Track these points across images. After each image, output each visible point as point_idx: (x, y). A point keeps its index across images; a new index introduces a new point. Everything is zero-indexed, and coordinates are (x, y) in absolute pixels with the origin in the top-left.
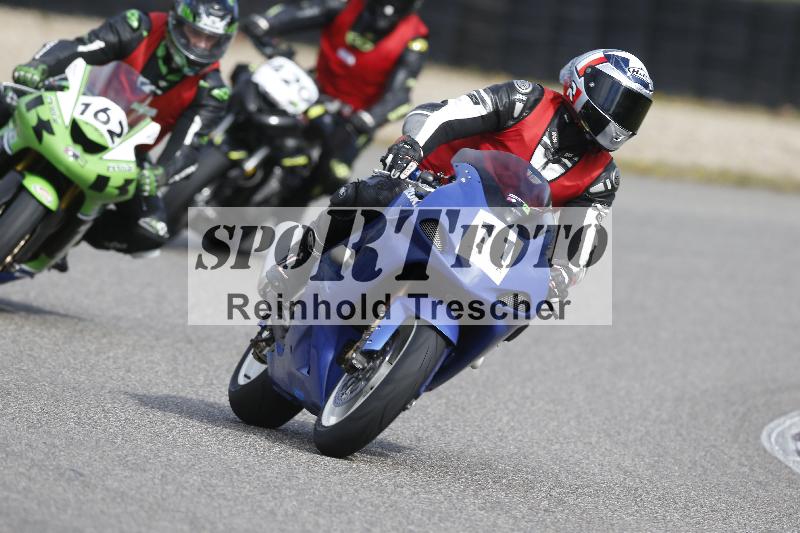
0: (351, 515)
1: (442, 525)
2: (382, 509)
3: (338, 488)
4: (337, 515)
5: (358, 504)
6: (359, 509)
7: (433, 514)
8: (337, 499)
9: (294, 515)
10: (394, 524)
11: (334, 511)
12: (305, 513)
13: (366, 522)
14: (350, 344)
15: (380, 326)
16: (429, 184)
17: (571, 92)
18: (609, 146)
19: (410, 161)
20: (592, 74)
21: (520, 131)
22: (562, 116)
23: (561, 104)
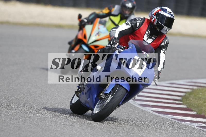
0: (19, 120)
1: (43, 122)
2: (27, 118)
3: (15, 113)
4: (16, 120)
5: (21, 117)
6: (21, 119)
7: (40, 119)
8: (15, 116)
9: (5, 121)
10: (30, 122)
11: (15, 119)
12: (7, 120)
13: (23, 122)
14: (101, 92)
15: (109, 87)
16: (122, 49)
17: (153, 20)
18: (165, 33)
19: (117, 43)
20: (158, 14)
21: (139, 31)
22: (150, 26)
23: (150, 23)
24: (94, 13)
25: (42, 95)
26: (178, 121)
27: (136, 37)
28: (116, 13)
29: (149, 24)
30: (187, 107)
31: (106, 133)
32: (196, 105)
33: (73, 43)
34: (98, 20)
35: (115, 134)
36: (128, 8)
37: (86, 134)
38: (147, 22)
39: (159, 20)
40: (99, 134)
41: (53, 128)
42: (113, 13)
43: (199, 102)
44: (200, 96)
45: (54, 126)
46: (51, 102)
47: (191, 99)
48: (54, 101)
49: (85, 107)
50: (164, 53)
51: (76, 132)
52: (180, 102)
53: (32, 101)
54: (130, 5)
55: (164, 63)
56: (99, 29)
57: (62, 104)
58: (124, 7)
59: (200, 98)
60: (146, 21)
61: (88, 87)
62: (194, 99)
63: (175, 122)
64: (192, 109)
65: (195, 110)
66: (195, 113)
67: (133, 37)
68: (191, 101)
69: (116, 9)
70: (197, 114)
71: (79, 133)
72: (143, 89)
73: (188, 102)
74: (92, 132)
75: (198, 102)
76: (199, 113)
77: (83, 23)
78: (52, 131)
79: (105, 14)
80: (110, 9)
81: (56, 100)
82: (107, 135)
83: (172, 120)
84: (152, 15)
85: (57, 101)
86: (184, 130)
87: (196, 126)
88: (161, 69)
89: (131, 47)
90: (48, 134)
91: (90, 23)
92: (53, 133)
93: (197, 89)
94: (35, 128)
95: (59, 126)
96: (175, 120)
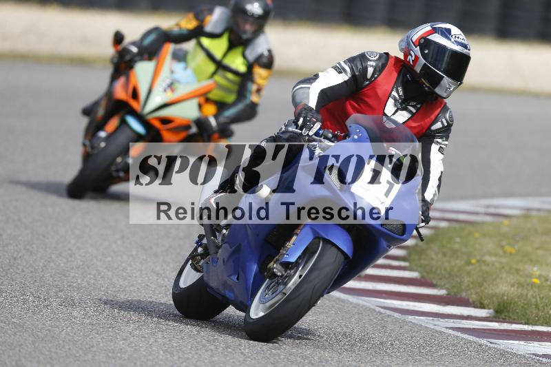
14: (270, 258)
15: (294, 244)
16: (330, 140)
17: (411, 59)
18: (444, 95)
19: (315, 122)
20: (425, 43)
21: (374, 89)
22: (404, 76)
23: (403, 67)
24: (156, 29)
25: (34, 246)
26: (397, 315)
27: (363, 107)
28: (218, 30)
29: (401, 71)
30: (422, 277)
31: (204, 346)
32: (445, 269)
33: (101, 112)
34: (170, 48)
35: (230, 350)
36: (252, 15)
37: (150, 349)
38: (395, 65)
39: (430, 60)
40: (185, 349)
41: (63, 333)
42: (209, 28)
43: (453, 263)
44: (457, 246)
45: (65, 328)
46: (57, 263)
47: (433, 255)
48: (65, 260)
49: (220, 298)
50: (441, 150)
51: (123, 344)
52: (403, 264)
53: (8, 261)
54: (255, 8)
55: (440, 179)
56: (172, 72)
57: (86, 268)
58: (239, 12)
59: (455, 252)
60: (391, 62)
61: (231, 247)
62: (440, 256)
63: (389, 316)
64: (435, 282)
65: (443, 283)
66: (442, 292)
67: (356, 105)
68: (432, 259)
69: (216, 17)
70: (448, 294)
71: (132, 347)
72: (387, 251)
73: (423, 262)
74: (167, 344)
75: (449, 262)
76: (452, 294)
77: (128, 58)
78: (61, 342)
79: (185, 32)
80: (200, 19)
81: (70, 259)
82: (206, 351)
83: (383, 311)
84: (408, 44)
85: (72, 261)
86: (412, 338)
87: (447, 328)
88: (432, 196)
89: (357, 134)
90: (50, 351)
91: (146, 56)
92: (63, 347)
93: (449, 229)
94: (15, 334)
95: (78, 330)
96: (388, 312)
